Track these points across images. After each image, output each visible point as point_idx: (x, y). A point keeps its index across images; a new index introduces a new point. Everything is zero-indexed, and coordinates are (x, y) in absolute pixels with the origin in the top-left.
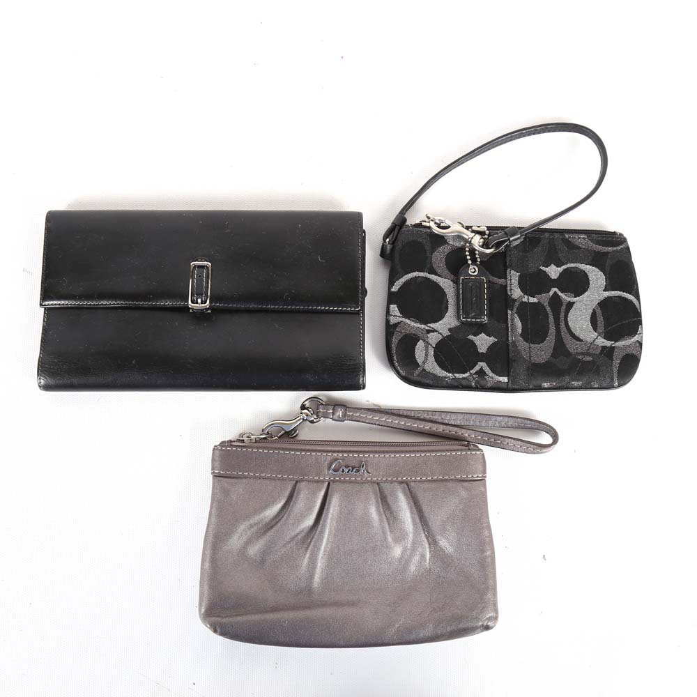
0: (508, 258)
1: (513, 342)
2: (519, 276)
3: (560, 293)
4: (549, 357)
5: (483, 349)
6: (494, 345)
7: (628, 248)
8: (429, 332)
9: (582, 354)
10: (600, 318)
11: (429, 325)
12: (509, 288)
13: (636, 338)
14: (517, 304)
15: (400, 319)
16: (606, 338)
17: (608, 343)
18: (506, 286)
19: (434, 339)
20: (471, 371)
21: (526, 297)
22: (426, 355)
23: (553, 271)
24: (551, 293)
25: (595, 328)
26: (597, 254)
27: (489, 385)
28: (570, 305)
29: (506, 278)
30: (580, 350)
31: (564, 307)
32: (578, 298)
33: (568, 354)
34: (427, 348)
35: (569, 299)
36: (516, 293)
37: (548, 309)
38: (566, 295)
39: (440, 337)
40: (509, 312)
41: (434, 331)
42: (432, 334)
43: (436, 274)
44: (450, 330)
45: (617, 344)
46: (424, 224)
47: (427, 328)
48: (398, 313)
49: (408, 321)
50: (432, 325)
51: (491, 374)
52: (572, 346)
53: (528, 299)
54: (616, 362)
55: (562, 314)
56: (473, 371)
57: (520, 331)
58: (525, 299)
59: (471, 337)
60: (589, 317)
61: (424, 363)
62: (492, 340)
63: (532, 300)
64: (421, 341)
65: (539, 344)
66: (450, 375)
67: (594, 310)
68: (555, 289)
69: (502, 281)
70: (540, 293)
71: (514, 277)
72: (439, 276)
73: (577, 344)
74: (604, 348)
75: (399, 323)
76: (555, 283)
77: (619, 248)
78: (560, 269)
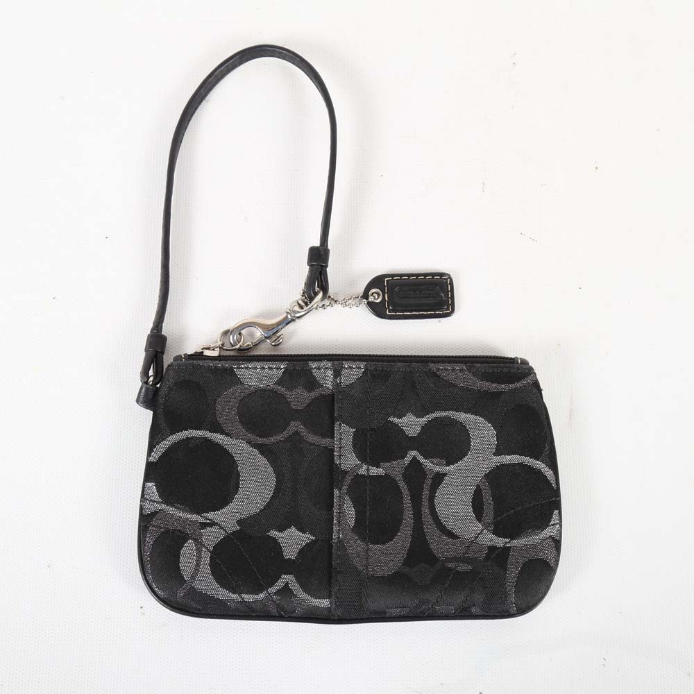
0: (336, 405)
1: (340, 541)
2: (355, 434)
3: (421, 459)
4: (400, 564)
5: (290, 553)
6: (309, 546)
7: (536, 385)
8: (204, 525)
9: (456, 559)
10: (488, 499)
11: (205, 515)
12: (336, 454)
13: (547, 532)
14: (348, 479)
15: (159, 507)
16: (496, 533)
17: (500, 542)
18: (333, 450)
19: (212, 537)
20: (270, 590)
21: (365, 467)
22: (198, 565)
23: (411, 424)
24: (408, 459)
25: (479, 516)
26: (484, 395)
27: (298, 612)
28: (439, 478)
29: (333, 437)
30: (451, 554)
31: (429, 482)
32: (452, 467)
33: (432, 559)
34: (199, 551)
35: (437, 469)
36: (349, 460)
37: (402, 485)
38: (432, 462)
39: (222, 534)
40: (336, 492)
41: (212, 524)
42: (208, 529)
43: (222, 432)
44: (239, 522)
45: (515, 543)
46: (207, 353)
47: (201, 519)
48: (156, 497)
49: (171, 510)
50: (210, 515)
51: (302, 595)
52: (439, 546)
53: (368, 470)
54: (512, 573)
55: (426, 493)
56: (272, 590)
57: (352, 523)
58: (363, 471)
59: (274, 533)
60: (468, 498)
61: (193, 577)
62: (307, 537)
63: (374, 471)
64: (190, 541)
65: (383, 543)
66: (235, 596)
67: (478, 486)
68: (414, 453)
69: (325, 442)
70: (389, 460)
71: (345, 434)
72: (227, 435)
73: (448, 542)
74: (492, 549)
75: (156, 512)
76: (414, 443)
77: (518, 385)
78: (424, 420)
